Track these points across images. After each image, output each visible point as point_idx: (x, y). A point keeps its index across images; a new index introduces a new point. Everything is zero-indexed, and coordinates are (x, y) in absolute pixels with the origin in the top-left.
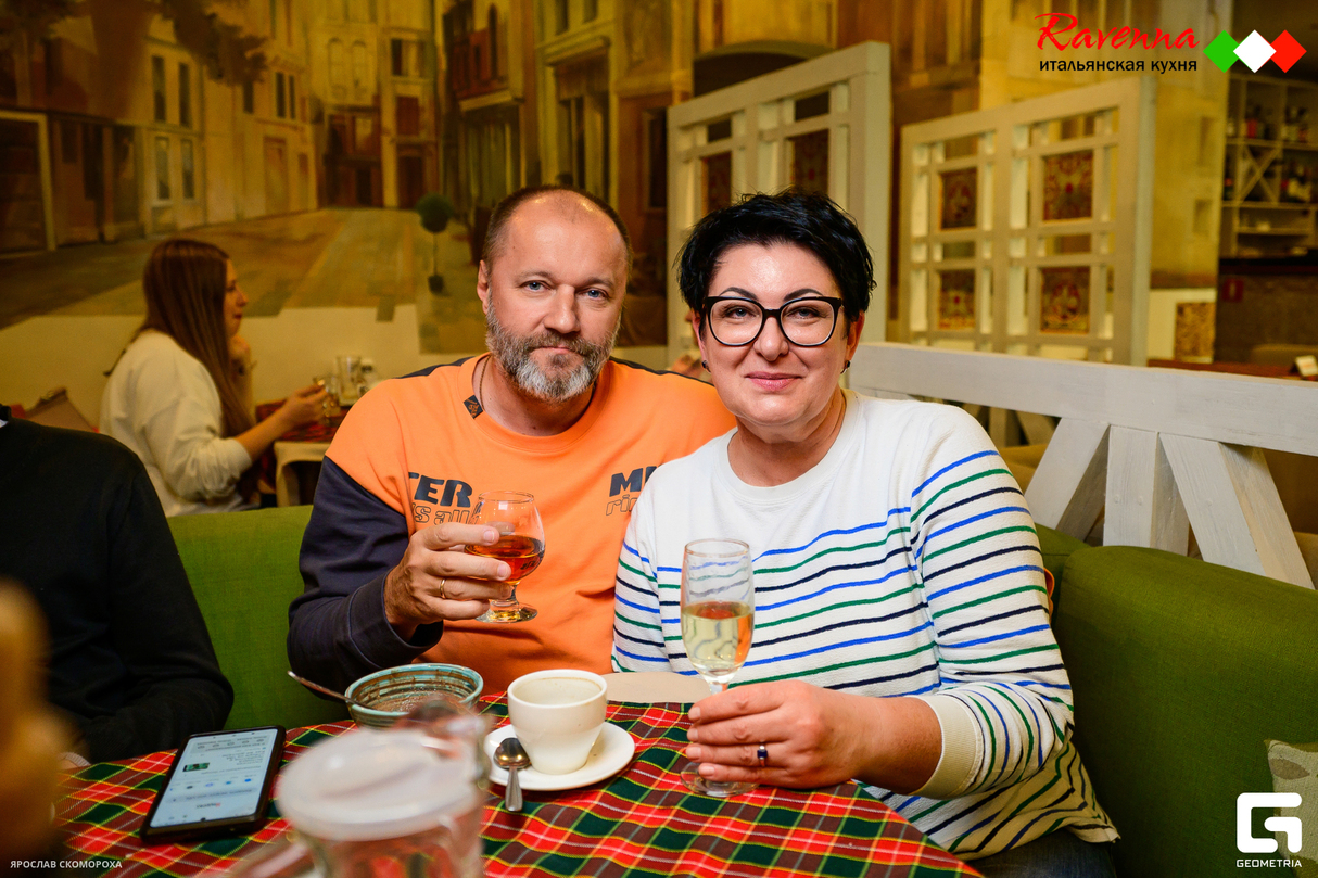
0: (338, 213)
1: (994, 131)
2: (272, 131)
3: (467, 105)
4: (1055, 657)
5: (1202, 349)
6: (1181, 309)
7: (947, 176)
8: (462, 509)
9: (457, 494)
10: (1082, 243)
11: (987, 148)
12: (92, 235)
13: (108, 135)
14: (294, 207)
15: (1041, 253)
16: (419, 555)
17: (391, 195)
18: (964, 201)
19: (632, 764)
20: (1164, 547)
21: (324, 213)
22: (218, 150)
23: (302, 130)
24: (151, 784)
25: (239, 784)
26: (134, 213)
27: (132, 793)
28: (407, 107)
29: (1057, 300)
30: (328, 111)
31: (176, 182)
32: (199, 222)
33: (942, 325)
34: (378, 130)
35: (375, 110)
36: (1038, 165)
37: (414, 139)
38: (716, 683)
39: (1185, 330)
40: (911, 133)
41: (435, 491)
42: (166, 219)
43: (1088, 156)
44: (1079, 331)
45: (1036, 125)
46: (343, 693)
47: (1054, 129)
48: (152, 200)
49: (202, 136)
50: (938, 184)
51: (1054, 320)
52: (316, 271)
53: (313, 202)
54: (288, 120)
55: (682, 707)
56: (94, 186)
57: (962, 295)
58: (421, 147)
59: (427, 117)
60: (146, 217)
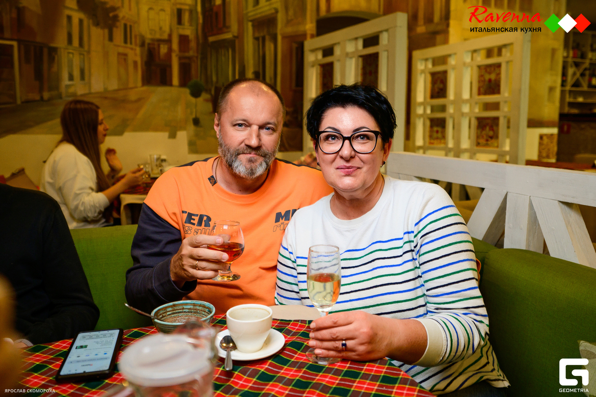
0: (152, 88)
1: (455, 54)
2: (121, 50)
3: (211, 39)
4: (480, 302)
5: (551, 156)
6: (541, 137)
7: (433, 74)
8: (206, 228)
9: (204, 221)
10: (496, 106)
11: (452, 61)
12: (37, 97)
13: (45, 51)
14: (131, 85)
15: (477, 110)
16: (186, 249)
17: (176, 80)
18: (441, 86)
19: (283, 349)
20: (532, 249)
21: (145, 88)
22: (96, 58)
23: (135, 50)
24: (61, 355)
25: (101, 355)
26: (57, 87)
27: (52, 359)
28: (183, 40)
29: (484, 132)
30: (147, 41)
31: (76, 73)
32: (87, 91)
33: (430, 143)
34: (170, 50)
35: (169, 41)
36: (476, 69)
37: (187, 54)
38: (323, 312)
39: (543, 147)
40: (417, 54)
41: (194, 220)
42: (71, 90)
43: (499, 66)
44: (494, 147)
45: (475, 51)
46: (150, 314)
47: (483, 53)
48: (65, 81)
49: (89, 52)
50: (429, 78)
51: (482, 141)
52: (141, 115)
53: (140, 83)
54: (129, 45)
55: (307, 322)
56: (39, 75)
57: (440, 129)
58: (190, 58)
59: (193, 44)
60: (63, 89)
